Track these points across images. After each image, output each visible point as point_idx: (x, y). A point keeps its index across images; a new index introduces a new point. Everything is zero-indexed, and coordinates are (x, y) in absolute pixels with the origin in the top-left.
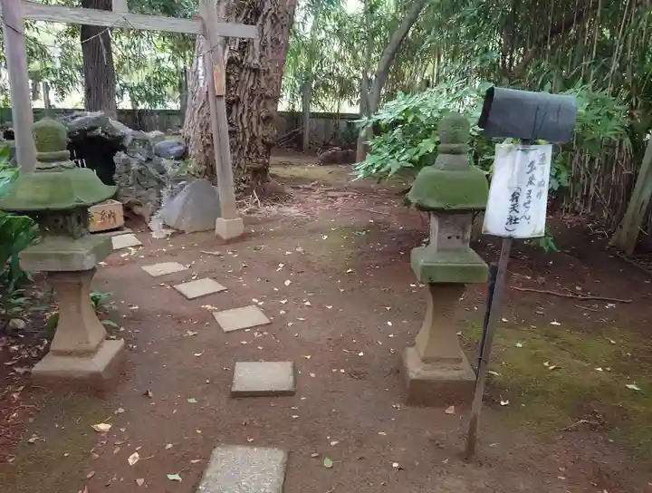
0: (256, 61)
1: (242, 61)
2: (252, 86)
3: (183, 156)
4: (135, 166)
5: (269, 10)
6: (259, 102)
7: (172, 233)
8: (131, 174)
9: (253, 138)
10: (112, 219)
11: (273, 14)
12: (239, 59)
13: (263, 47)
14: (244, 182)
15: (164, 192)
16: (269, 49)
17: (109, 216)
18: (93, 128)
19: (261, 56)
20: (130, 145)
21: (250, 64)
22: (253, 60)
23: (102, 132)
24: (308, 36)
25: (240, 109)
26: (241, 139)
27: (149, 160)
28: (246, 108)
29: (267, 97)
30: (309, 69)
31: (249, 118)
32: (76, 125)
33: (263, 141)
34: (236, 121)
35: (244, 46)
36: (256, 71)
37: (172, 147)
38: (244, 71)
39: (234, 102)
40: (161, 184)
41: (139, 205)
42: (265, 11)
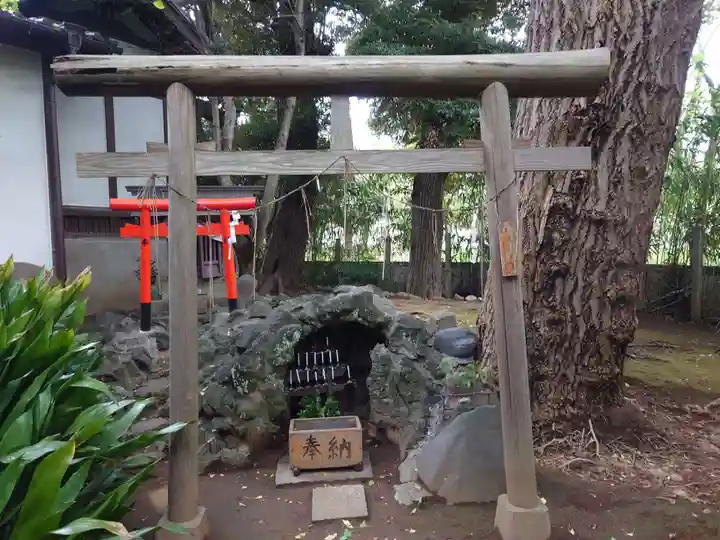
0: (601, 207)
1: (575, 208)
2: (593, 247)
3: (474, 353)
4: (397, 366)
5: (629, 123)
6: (605, 272)
7: (425, 499)
8: (390, 378)
9: (591, 333)
10: (345, 452)
11: (636, 130)
12: (570, 206)
13: (615, 184)
14: (573, 405)
15: (436, 411)
16: (627, 186)
17: (343, 447)
18: (349, 312)
19: (610, 198)
20: (393, 335)
21: (589, 212)
22: (596, 205)
23: (359, 316)
24: (701, 165)
25: (570, 284)
26: (569, 332)
27: (420, 358)
28: (581, 283)
29: (622, 265)
30: (701, 208)
31: (585, 300)
32: (327, 306)
33: (610, 338)
34: (561, 303)
35: (580, 185)
36: (601, 223)
37: (458, 339)
38: (579, 224)
39: (558, 274)
40: (433, 396)
41: (394, 428)
42: (620, 126)
